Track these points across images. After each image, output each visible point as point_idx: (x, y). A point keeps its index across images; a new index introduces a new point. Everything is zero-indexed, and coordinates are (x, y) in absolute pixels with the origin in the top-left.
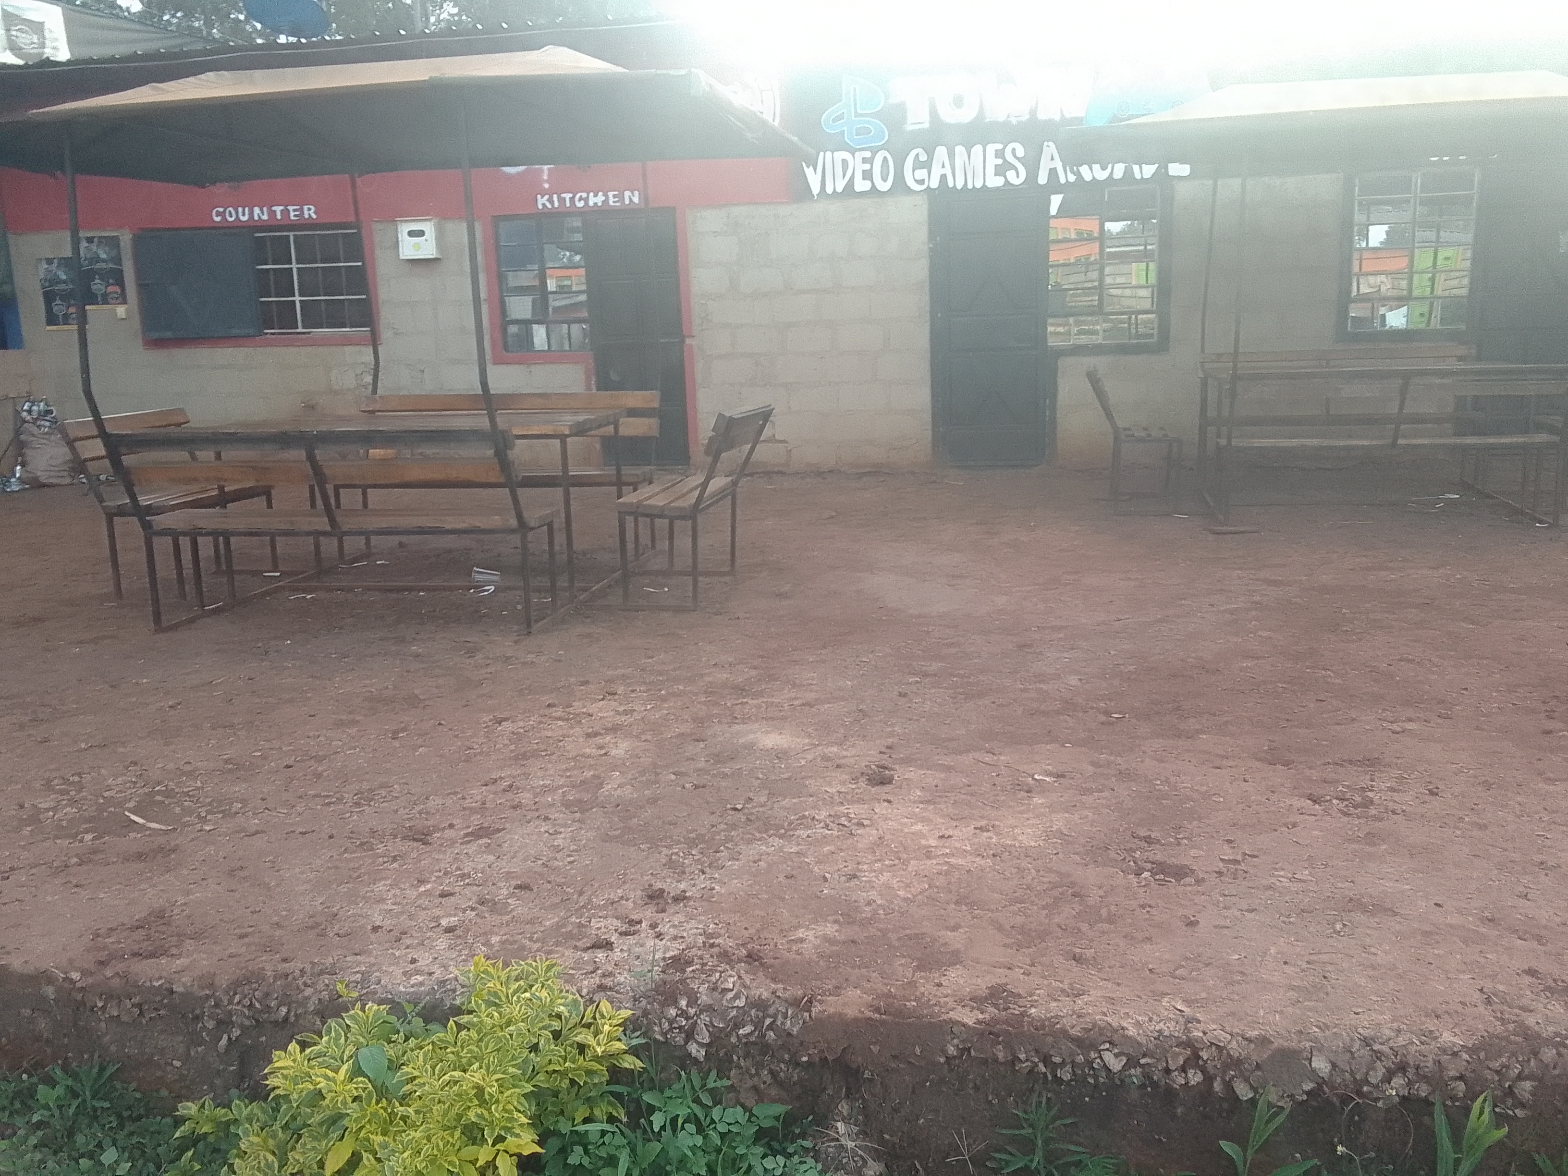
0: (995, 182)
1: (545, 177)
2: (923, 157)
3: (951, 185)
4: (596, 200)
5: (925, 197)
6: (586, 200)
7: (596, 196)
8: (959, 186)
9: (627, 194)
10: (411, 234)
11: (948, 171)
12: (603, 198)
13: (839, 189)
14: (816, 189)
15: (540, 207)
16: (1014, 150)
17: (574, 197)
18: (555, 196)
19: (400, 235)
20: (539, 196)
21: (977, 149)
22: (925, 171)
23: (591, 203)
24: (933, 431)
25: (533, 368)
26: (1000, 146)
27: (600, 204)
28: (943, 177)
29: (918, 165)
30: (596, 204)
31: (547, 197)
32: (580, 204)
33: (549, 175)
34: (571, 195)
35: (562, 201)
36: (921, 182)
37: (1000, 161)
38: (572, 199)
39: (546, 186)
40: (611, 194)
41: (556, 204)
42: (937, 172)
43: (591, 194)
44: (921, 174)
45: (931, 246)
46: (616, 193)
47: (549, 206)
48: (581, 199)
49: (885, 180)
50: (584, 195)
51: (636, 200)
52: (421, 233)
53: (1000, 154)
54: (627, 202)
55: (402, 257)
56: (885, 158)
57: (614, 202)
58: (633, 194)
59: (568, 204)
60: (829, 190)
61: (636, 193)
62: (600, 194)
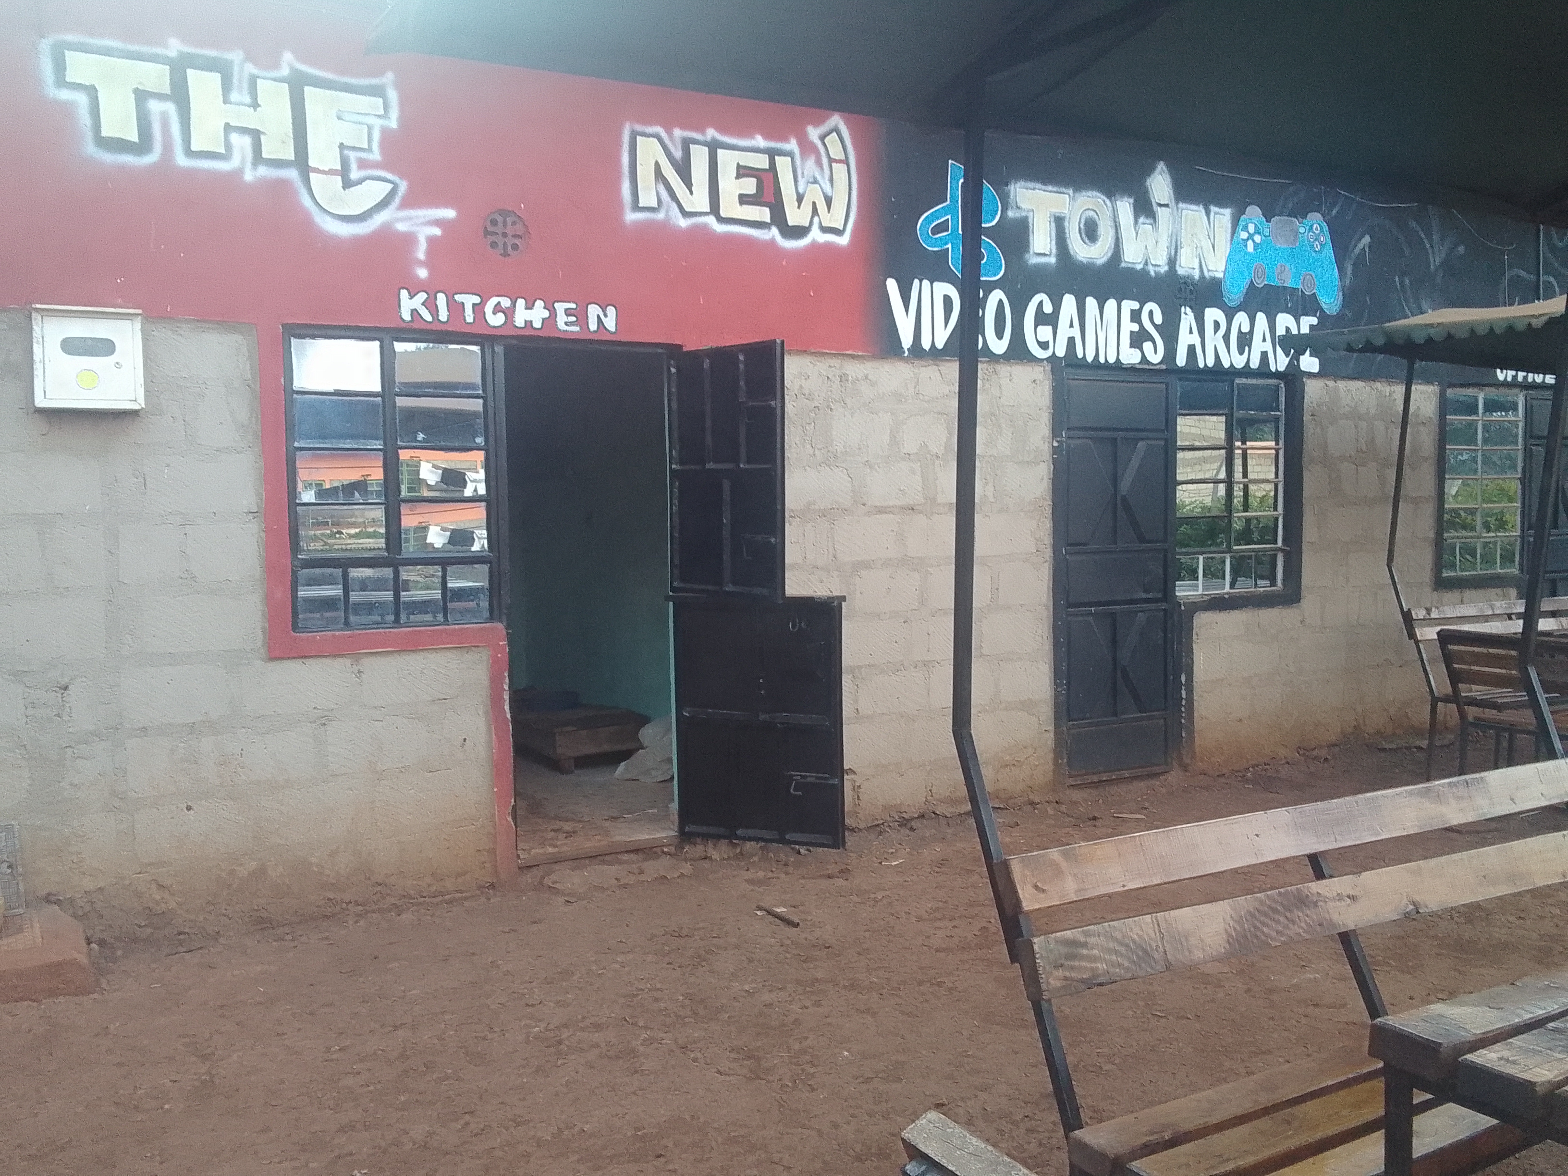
0: (1130, 357)
1: (421, 255)
2: (1048, 308)
3: (1080, 355)
4: (529, 315)
5: (1048, 368)
6: (509, 313)
7: (529, 306)
8: (1090, 359)
9: (594, 311)
10: (71, 346)
11: (1076, 332)
12: (546, 314)
13: (940, 345)
14: (907, 340)
15: (407, 316)
16: (1151, 313)
17: (483, 303)
18: (441, 299)
19: (37, 349)
20: (404, 294)
21: (1111, 304)
22: (1049, 329)
23: (519, 321)
24: (1056, 733)
25: (368, 663)
26: (1136, 305)
27: (537, 324)
28: (1071, 341)
29: (1041, 319)
30: (529, 324)
31: (422, 296)
32: (496, 320)
33: (430, 252)
34: (477, 300)
35: (456, 309)
36: (1044, 345)
37: (1135, 327)
38: (478, 309)
39: (423, 273)
40: (560, 307)
41: (443, 315)
42: (1065, 331)
43: (521, 303)
44: (1045, 333)
45: (1055, 444)
46: (573, 306)
47: (428, 317)
48: (498, 309)
49: (1000, 335)
50: (506, 302)
51: (610, 323)
52: (105, 347)
53: (1136, 316)
54: (593, 326)
55: (40, 402)
56: (1001, 301)
57: (566, 324)
58: (604, 311)
59: (470, 319)
60: (926, 345)
61: (611, 311)
62: (539, 304)
